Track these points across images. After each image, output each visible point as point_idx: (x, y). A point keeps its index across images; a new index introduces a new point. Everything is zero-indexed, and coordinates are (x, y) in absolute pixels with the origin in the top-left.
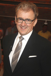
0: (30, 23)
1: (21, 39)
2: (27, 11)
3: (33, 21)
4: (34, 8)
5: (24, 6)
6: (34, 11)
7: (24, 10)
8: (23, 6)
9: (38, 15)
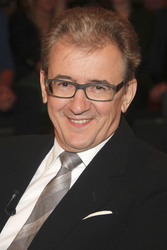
0: (108, 97)
1: (70, 161)
2: (94, 45)
3: (118, 88)
4: (124, 35)
5: (79, 27)
6: (121, 47)
7: (78, 44)
8: (73, 26)
9: (137, 62)
